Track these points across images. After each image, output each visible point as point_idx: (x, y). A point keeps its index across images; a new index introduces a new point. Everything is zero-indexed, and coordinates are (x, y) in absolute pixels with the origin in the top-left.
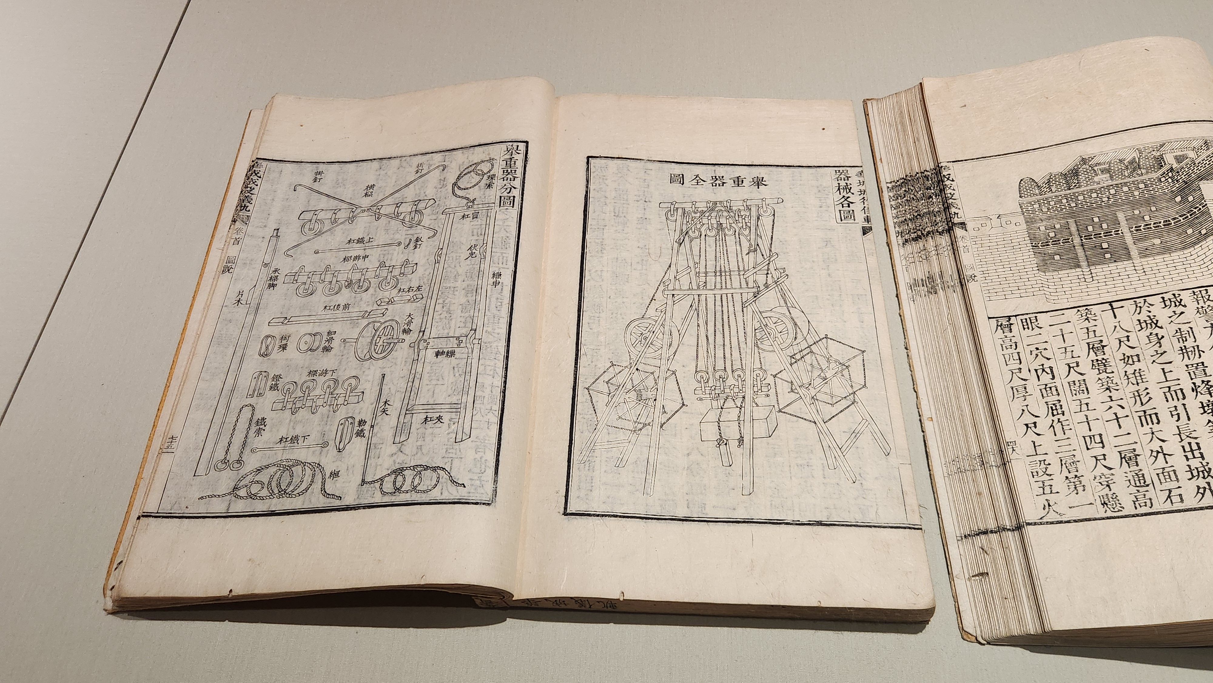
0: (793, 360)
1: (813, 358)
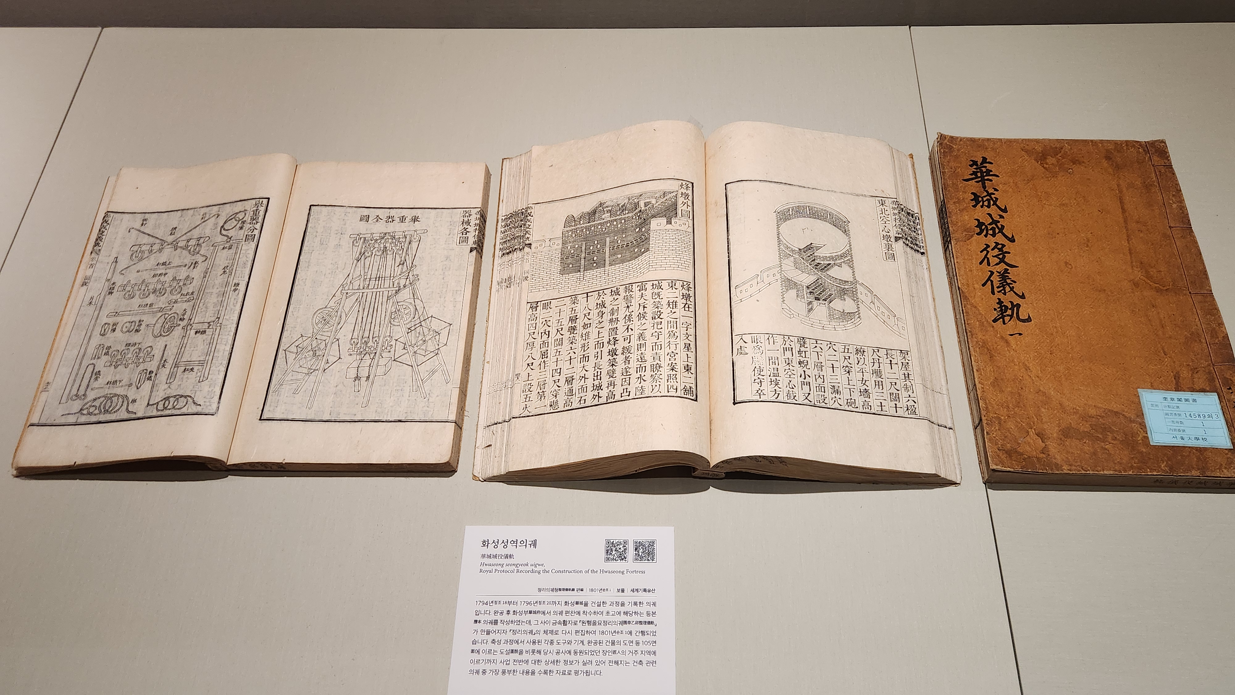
0: (410, 331)
1: (421, 329)
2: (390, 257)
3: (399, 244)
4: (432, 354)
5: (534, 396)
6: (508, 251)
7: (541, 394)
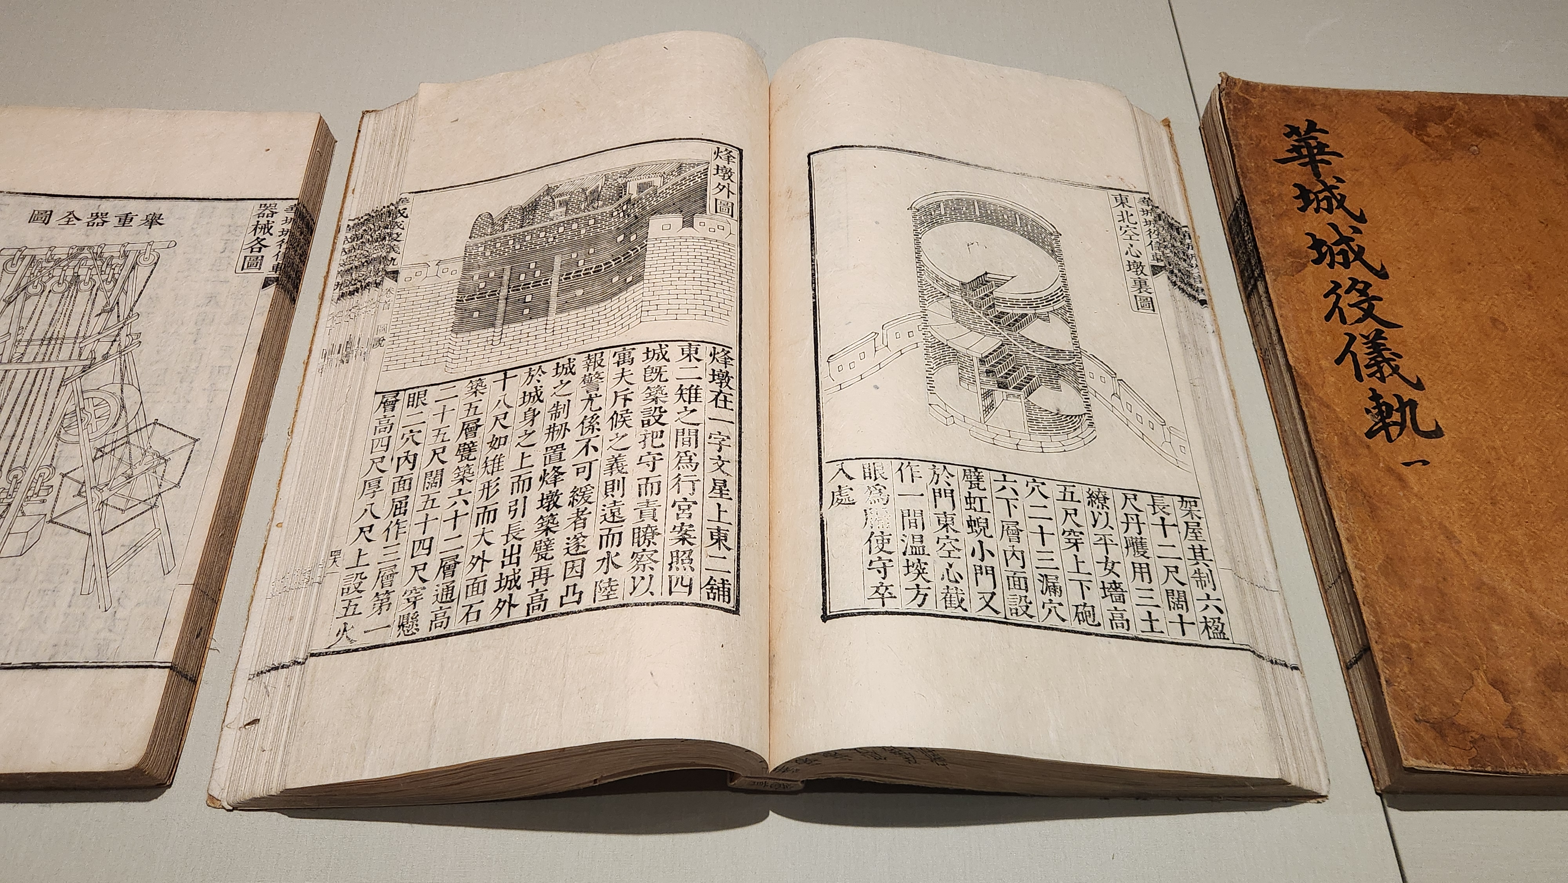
0: (100, 454)
1: (127, 451)
2: (83, 298)
3: (108, 269)
4: (143, 507)
5: (366, 602)
6: (352, 288)
7: (381, 597)
